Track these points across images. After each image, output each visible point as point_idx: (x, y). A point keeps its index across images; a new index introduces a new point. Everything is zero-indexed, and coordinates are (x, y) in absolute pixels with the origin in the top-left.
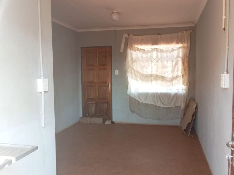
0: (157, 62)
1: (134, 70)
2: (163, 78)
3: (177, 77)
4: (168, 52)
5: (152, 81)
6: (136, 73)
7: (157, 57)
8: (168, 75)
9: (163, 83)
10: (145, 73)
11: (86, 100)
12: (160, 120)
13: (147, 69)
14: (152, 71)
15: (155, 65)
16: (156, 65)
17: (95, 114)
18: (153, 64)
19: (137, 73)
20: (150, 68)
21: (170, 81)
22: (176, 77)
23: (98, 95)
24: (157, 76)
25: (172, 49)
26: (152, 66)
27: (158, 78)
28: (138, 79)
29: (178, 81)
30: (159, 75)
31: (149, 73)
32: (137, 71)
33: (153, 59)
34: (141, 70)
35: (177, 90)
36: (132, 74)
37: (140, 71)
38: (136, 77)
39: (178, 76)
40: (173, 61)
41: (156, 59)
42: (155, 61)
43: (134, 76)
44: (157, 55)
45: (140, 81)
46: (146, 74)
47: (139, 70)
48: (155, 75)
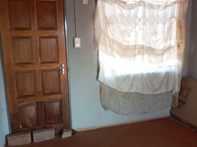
0: (144, 24)
1: (109, 38)
2: (151, 51)
3: (170, 48)
4: (160, 8)
5: (135, 56)
6: (111, 44)
7: (144, 16)
8: (158, 46)
9: (152, 58)
10: (125, 44)
11: (16, 99)
12: (145, 113)
13: (129, 36)
14: (136, 40)
15: (140, 29)
16: (142, 30)
17: (38, 122)
18: (138, 27)
19: (113, 42)
20: (133, 34)
21: (160, 55)
22: (168, 48)
23: (40, 89)
24: (143, 47)
25: (165, 4)
26: (135, 31)
27: (145, 51)
28: (115, 53)
29: (170, 54)
30: (146, 46)
31: (132, 44)
32: (113, 40)
33: (137, 20)
34: (120, 39)
35: (168, 68)
36: (106, 45)
37: (118, 41)
38: (112, 49)
39: (170, 46)
40: (165, 24)
41: (141, 20)
42: (140, 23)
43: (109, 49)
44: (144, 12)
45: (118, 57)
46: (128, 45)
47: (118, 37)
48: (141, 46)
